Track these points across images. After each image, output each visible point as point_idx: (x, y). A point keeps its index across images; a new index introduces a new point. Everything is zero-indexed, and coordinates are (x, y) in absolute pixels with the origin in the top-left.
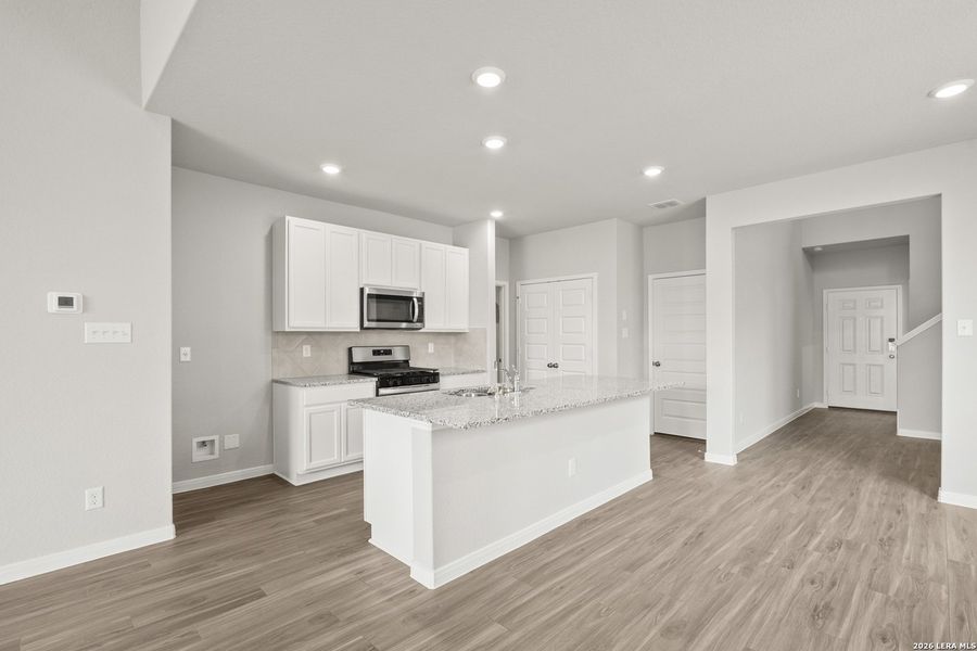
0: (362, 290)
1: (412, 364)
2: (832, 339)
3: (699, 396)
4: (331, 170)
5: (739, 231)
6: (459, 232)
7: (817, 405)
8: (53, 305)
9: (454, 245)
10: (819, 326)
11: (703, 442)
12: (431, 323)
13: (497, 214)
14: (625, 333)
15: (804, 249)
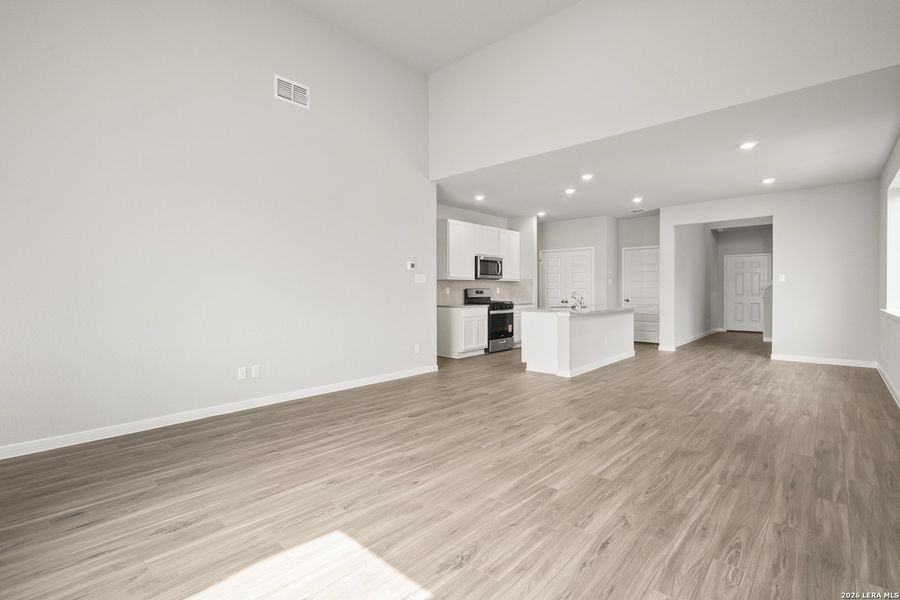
0: (476, 258)
1: (492, 300)
2: (729, 288)
3: (655, 319)
4: (480, 198)
5: (677, 228)
6: (513, 222)
7: (720, 330)
8: (409, 267)
9: (509, 229)
10: (721, 279)
11: (658, 344)
12: (506, 276)
13: (542, 214)
14: (610, 282)
15: (712, 230)
